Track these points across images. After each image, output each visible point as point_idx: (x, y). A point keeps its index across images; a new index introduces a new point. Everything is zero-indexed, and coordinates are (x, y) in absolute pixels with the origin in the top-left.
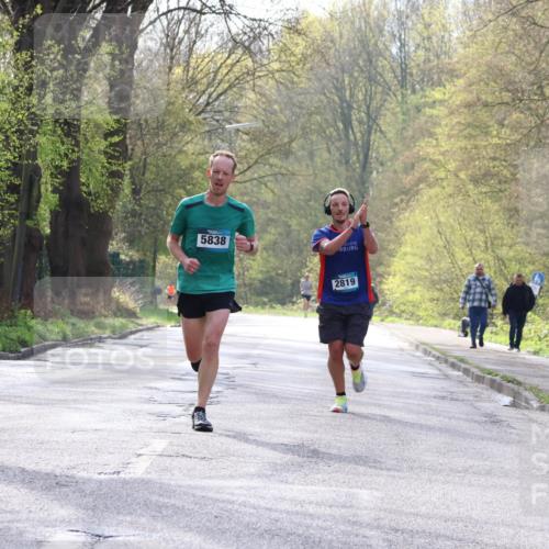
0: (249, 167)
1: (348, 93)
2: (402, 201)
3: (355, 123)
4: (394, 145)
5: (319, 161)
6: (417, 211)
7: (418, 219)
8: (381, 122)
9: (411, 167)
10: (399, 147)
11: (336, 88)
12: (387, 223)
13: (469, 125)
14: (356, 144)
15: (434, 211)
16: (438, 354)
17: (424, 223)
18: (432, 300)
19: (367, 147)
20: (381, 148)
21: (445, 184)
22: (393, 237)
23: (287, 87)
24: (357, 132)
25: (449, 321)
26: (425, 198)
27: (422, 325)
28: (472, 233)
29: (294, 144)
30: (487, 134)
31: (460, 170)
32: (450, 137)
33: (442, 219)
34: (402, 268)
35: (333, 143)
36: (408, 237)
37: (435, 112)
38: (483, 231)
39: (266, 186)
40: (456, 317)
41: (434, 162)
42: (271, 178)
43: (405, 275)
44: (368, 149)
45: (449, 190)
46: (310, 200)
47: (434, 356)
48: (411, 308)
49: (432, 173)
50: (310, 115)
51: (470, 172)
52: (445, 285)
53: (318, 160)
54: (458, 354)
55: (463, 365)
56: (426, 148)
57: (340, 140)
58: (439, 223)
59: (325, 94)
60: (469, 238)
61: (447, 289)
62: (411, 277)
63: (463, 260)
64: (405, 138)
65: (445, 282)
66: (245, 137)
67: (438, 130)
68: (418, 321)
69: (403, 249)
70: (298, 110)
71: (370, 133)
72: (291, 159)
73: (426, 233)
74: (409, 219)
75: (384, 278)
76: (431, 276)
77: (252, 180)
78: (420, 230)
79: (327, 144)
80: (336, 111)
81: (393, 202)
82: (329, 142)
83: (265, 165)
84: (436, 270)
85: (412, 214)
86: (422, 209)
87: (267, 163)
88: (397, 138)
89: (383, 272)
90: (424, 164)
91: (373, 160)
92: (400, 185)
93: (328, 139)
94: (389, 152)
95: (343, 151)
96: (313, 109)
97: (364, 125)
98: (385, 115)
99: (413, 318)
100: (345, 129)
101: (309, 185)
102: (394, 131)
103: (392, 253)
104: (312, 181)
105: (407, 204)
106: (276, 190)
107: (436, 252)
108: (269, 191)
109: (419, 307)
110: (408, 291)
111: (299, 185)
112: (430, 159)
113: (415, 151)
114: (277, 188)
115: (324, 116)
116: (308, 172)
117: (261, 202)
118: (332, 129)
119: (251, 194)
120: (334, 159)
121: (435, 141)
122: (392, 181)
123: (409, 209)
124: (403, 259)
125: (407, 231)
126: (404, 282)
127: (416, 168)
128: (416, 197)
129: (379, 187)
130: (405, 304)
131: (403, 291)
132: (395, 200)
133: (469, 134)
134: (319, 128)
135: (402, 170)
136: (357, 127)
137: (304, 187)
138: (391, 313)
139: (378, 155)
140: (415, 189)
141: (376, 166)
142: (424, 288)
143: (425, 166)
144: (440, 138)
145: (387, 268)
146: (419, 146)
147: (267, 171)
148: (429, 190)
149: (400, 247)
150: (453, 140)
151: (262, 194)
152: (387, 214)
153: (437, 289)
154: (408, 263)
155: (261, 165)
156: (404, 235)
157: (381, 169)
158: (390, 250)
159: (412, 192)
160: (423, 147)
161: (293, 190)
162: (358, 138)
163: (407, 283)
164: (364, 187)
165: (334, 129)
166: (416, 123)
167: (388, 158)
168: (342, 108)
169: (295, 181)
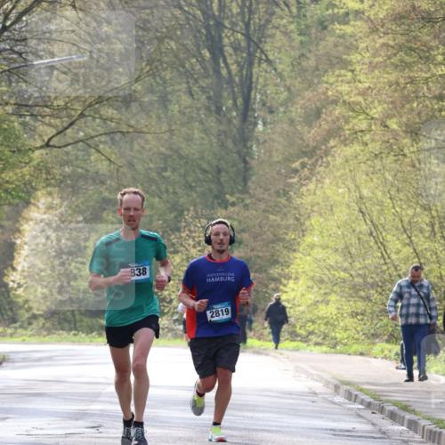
0: (71, 124)
1: (215, 5)
2: (303, 165)
3: (228, 50)
4: (288, 83)
5: (176, 108)
6: (327, 181)
7: (328, 192)
8: (267, 47)
9: (315, 115)
10: (297, 84)
12: (283, 200)
13: (401, 47)
14: (230, 81)
15: (354, 180)
16: (368, 399)
17: (338, 199)
19: (248, 85)
20: (267, 84)
21: (367, 138)
22: (291, 221)
24: (232, 61)
25: (381, 346)
26: (339, 161)
27: (341, 353)
28: (410, 212)
29: (138, 87)
30: (428, 59)
31: (390, 117)
32: (372, 67)
33: (365, 192)
34: (307, 268)
35: (196, 81)
36: (315, 221)
37: (348, 29)
38: (427, 208)
39: (99, 151)
40: (391, 339)
41: (350, 106)
42: (103, 138)
43: (312, 278)
44: (250, 89)
45: (375, 147)
46: (165, 169)
47: (362, 402)
48: (323, 328)
49: (347, 122)
50: (160, 40)
51: (404, 119)
52: (372, 292)
54: (398, 397)
55: (408, 416)
56: (339, 85)
57: (206, 77)
58: (361, 198)
59: (180, 8)
60: (406, 219)
61: (375, 296)
62: (322, 281)
63: (398, 252)
64: (305, 70)
65: (373, 286)
67: (355, 57)
68: (334, 346)
69: (308, 239)
70: (140, 33)
71: (251, 64)
72: (134, 107)
73: (342, 214)
74: (315, 194)
75: (281, 283)
76: (351, 278)
77: (77, 142)
78: (332, 210)
79: (188, 82)
80: (199, 32)
81: (290, 167)
82: (189, 80)
83: (94, 118)
84: (359, 269)
85: (320, 185)
86: (335, 177)
87: (97, 116)
88: (292, 71)
89: (279, 274)
90: (335, 109)
91: (257, 105)
92: (300, 142)
93: (188, 75)
94: (282, 93)
95: (212, 93)
96: (164, 30)
97: (242, 52)
98: (272, 36)
99: (327, 343)
100: (215, 58)
101: (163, 146)
102: (288, 60)
103: (291, 245)
104: (166, 141)
105: (311, 170)
106: (113, 156)
107: (357, 242)
108: (103, 157)
109: (336, 326)
110: (318, 301)
111: (147, 147)
112: (344, 102)
113: (320, 91)
114: (115, 154)
115: (180, 42)
116: (161, 128)
117: (90, 174)
118: (194, 60)
119: (75, 163)
120: (199, 106)
121: (350, 73)
122: (288, 136)
123: (314, 179)
124: (309, 255)
125: (313, 211)
126: (312, 288)
127: (324, 116)
128: (324, 160)
129: (267, 145)
130: (313, 322)
131: (310, 302)
132: (294, 166)
133: (402, 61)
134: (174, 59)
135: (301, 119)
136: (231, 55)
137: (155, 150)
138: (294, 336)
139: (264, 98)
140: (323, 147)
141: (262, 114)
142: (342, 297)
143: (337, 112)
144: (358, 68)
145: (285, 268)
146: (326, 83)
147: (99, 128)
148: (344, 148)
149: (303, 236)
150: (377, 72)
151: (91, 162)
152: (282, 187)
153: (362, 297)
154: (316, 260)
155: (90, 118)
156: (309, 217)
157: (269, 118)
158: (288, 241)
159: (318, 152)
160: (332, 84)
161: (138, 155)
162: (234, 72)
163: (316, 289)
164: (245, 146)
165: (197, 60)
166: (320, 47)
167: (280, 102)
168: (207, 27)
169: (142, 142)
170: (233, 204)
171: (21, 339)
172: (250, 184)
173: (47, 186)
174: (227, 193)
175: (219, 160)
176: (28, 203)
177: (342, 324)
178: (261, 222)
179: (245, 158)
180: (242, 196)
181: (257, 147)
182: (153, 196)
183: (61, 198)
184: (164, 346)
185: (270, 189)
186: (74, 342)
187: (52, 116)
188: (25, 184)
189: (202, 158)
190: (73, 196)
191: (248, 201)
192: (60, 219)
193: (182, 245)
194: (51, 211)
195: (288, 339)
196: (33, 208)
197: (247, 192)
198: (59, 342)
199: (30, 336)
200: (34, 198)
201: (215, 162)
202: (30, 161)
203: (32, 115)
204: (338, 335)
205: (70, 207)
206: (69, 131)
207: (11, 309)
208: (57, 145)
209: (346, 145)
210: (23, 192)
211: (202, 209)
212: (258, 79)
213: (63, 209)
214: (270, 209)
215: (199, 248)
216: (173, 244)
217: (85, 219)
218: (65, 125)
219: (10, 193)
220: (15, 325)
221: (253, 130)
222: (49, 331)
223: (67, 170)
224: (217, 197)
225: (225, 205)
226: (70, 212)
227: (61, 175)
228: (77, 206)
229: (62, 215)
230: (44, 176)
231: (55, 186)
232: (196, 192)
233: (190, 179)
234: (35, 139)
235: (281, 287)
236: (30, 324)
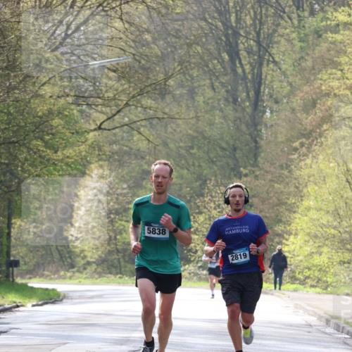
0: (119, 112)
1: (233, 18)
2: (302, 145)
3: (243, 53)
4: (290, 80)
6: (321, 157)
7: (322, 166)
8: (274, 51)
9: (311, 105)
10: (297, 80)
11: (220, 13)
12: (286, 172)
14: (244, 78)
15: (342, 157)
17: (330, 171)
18: (342, 263)
19: (258, 81)
22: (292, 189)
23: (159, 13)
26: (330, 141)
27: (331, 293)
29: (171, 82)
33: (351, 166)
34: (304, 226)
35: (217, 78)
36: (311, 188)
37: (338, 37)
39: (140, 133)
41: (339, 98)
42: (143, 123)
43: (308, 234)
44: (260, 84)
46: (192, 147)
47: (348, 333)
48: (317, 274)
49: (337, 111)
50: (189, 45)
53: (200, 99)
56: (331, 81)
57: (226, 75)
58: (348, 170)
59: (205, 20)
62: (316, 237)
64: (305, 70)
66: (112, 74)
67: (343, 59)
68: (326, 288)
69: (306, 203)
70: (173, 40)
71: (261, 65)
72: (168, 98)
73: (332, 184)
74: (311, 167)
75: (284, 238)
76: (339, 234)
77: (123, 126)
78: (324, 180)
79: (211, 79)
80: (220, 39)
81: (292, 146)
82: (212, 77)
83: (137, 107)
84: (346, 227)
85: (315, 161)
86: (327, 154)
87: (139, 105)
88: (294, 70)
89: (282, 231)
90: (327, 100)
91: (265, 97)
92: (300, 126)
93: (212, 74)
94: (285, 87)
95: (230, 87)
96: (192, 38)
97: (254, 55)
98: (278, 42)
99: (320, 285)
100: (232, 60)
101: (190, 129)
102: (290, 62)
103: (292, 207)
104: (194, 125)
105: (308, 149)
106: (151, 137)
107: (344, 205)
108: (144, 138)
109: (327, 272)
110: (313, 253)
111: (178, 130)
112: (335, 95)
113: (316, 86)
114: (153, 135)
115: (205, 47)
116: (189, 115)
117: (133, 151)
118: (216, 62)
119: (121, 142)
120: (219, 97)
121: (340, 72)
122: (290, 121)
123: (311, 155)
124: (306, 216)
125: (309, 181)
126: (308, 242)
127: (318, 106)
128: (319, 140)
129: (273, 129)
130: (309, 269)
131: (306, 253)
132: (294, 145)
134: (200, 61)
135: (301, 108)
136: (245, 57)
137: (185, 132)
138: (294, 279)
139: (271, 91)
140: (318, 130)
141: (269, 104)
142: (332, 249)
143: (329, 103)
144: (346, 68)
145: (287, 226)
146: (321, 79)
147: (141, 115)
148: (335, 132)
149: (302, 200)
151: (134, 142)
152: (285, 161)
153: (348, 249)
154: (312, 220)
155: (133, 107)
156: (306, 186)
157: (275, 107)
158: (290, 205)
159: (314, 134)
160: (325, 81)
161: (171, 136)
162: (247, 71)
163: (311, 243)
164: (256, 129)
165: (218, 62)
166: (316, 51)
167: (283, 94)
168: (227, 36)
169: (174, 126)
170: (246, 175)
171: (77, 281)
172: (259, 159)
173: (100, 160)
174: (242, 167)
175: (235, 140)
176: (83, 174)
177: (332, 271)
178: (268, 190)
179: (255, 139)
180: (253, 169)
181: (266, 130)
182: (182, 168)
183: (110, 170)
184: (191, 287)
185: (275, 164)
186: (119, 283)
187: (103, 105)
188: (82, 159)
189: (222, 139)
190: (119, 168)
191: (258, 173)
192: (109, 186)
193: (205, 207)
194: (102, 180)
195: (289, 282)
196: (87, 177)
197: (257, 166)
198: (108, 283)
199: (85, 278)
200: (89, 170)
201: (231, 142)
202: (86, 141)
203: (87, 104)
204: (329, 279)
205: (117, 177)
206: (117, 117)
207: (70, 257)
208: (107, 128)
209: (336, 129)
210: (80, 165)
211: (221, 179)
212: (266, 76)
213: (111, 179)
214: (275, 179)
215: (218, 210)
216: (198, 207)
217: (129, 186)
218: (114, 112)
219: (70, 166)
220: (73, 270)
221: (262, 116)
222: (100, 275)
223: (115, 147)
224: (233, 169)
225: (240, 176)
226: (117, 181)
227: (110, 152)
228: (123, 176)
229: (111, 183)
230: (97, 152)
231: (105, 161)
232: (216, 166)
233: (212, 155)
234: (90, 124)
235: (284, 241)
236: (85, 269)
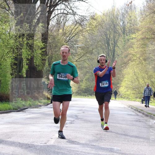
0: (81, 57)
1: (108, 36)
2: (124, 66)
3: (111, 44)
6: (128, 69)
7: (129, 71)
8: (118, 44)
9: (126, 56)
10: (123, 51)
11: (105, 34)
12: (120, 72)
13: (143, 44)
14: (111, 50)
15: (133, 68)
16: (135, 109)
17: (131, 72)
18: (133, 94)
19: (114, 51)
20: (118, 51)
21: (136, 61)
22: (122, 76)
23: (91, 34)
24: (111, 47)
25: (138, 99)
26: (131, 65)
27: (131, 100)
28: (144, 75)
29: (93, 51)
31: (140, 57)
32: (137, 48)
33: (136, 71)
34: (124, 85)
36: (126, 76)
37: (133, 41)
38: (147, 74)
39: (86, 62)
40: (140, 98)
41: (133, 55)
42: (87, 60)
43: (125, 87)
45: (137, 63)
48: (127, 96)
49: (132, 58)
50: (98, 42)
51: (143, 58)
54: (141, 109)
55: (142, 112)
56: (131, 51)
57: (106, 49)
58: (135, 72)
59: (102, 36)
60: (143, 76)
61: (137, 90)
62: (127, 87)
63: (142, 82)
64: (125, 48)
65: (137, 88)
66: (80, 49)
67: (134, 46)
68: (129, 99)
69: (125, 79)
70: (94, 41)
71: (115, 47)
72: (93, 55)
73: (131, 75)
74: (126, 71)
75: (119, 87)
76: (133, 87)
77: (82, 61)
78: (129, 74)
80: (105, 41)
84: (134, 85)
86: (130, 68)
88: (122, 48)
90: (130, 55)
91: (116, 55)
92: (124, 61)
93: (103, 49)
94: (120, 52)
95: (107, 52)
96: (99, 40)
97: (113, 45)
98: (119, 42)
100: (108, 46)
102: (121, 46)
103: (121, 80)
107: (134, 80)
110: (126, 91)
113: (127, 52)
114: (89, 63)
115: (102, 43)
117: (84, 67)
119: (82, 65)
121: (133, 49)
122: (121, 60)
123: (126, 68)
125: (126, 74)
127: (128, 57)
128: (128, 65)
130: (125, 95)
132: (122, 66)
133: (143, 47)
134: (100, 46)
135: (124, 57)
138: (122, 97)
139: (117, 53)
140: (128, 62)
142: (131, 90)
144: (135, 48)
145: (120, 85)
146: (129, 50)
147: (86, 58)
150: (138, 49)
151: (85, 65)
152: (120, 70)
153: (134, 90)
154: (126, 83)
155: (85, 56)
157: (118, 57)
161: (93, 63)
163: (126, 89)
165: (105, 46)
166: (128, 44)
167: (120, 54)
168: (107, 40)
169: (94, 61)
177: (131, 95)
187: (77, 56)
190: (81, 71)
195: (120, 98)
203: (74, 56)
204: (130, 97)
206: (81, 59)
208: (78, 61)
209: (132, 62)
217: (83, 75)
221: (115, 59)
223: (80, 66)
228: (82, 73)
234: (74, 60)
